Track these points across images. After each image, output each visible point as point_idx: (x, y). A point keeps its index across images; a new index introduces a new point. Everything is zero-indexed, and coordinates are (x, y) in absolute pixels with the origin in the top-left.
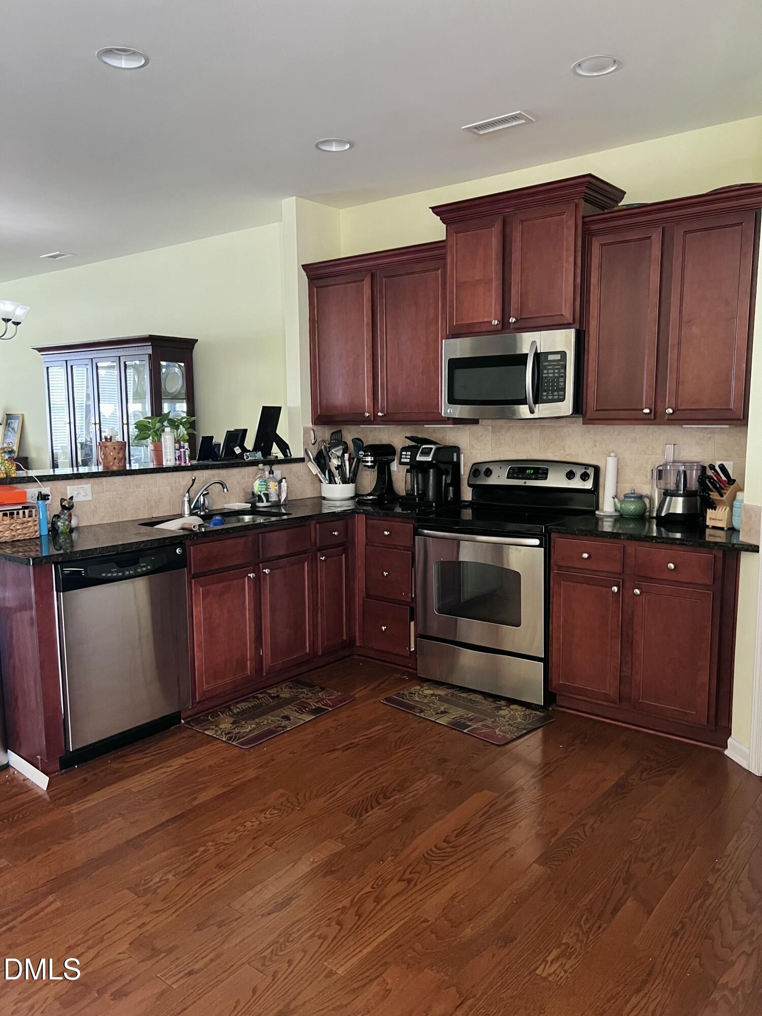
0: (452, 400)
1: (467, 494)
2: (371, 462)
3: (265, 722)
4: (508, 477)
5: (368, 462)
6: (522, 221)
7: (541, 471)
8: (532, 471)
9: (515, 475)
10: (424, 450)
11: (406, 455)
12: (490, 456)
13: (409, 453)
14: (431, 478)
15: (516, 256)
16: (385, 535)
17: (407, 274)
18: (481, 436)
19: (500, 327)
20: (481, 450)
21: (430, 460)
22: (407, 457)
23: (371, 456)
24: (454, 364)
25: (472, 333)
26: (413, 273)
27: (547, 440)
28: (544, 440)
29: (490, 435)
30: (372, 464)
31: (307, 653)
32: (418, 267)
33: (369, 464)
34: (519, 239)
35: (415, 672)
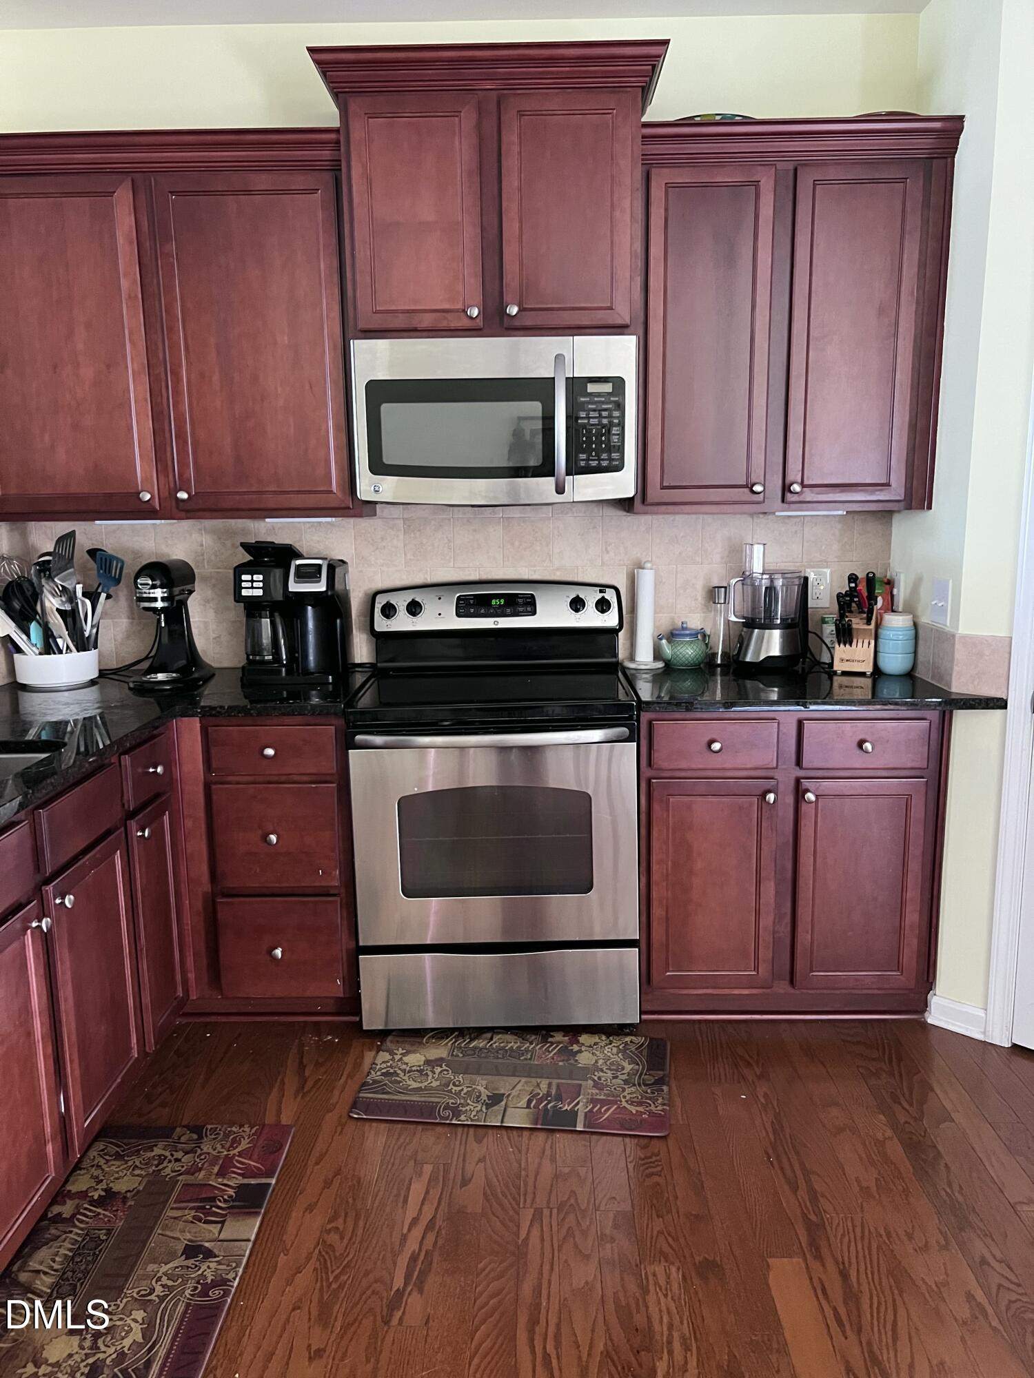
0: (378, 467)
1: (362, 650)
2: (163, 599)
3: (159, 1290)
4: (458, 615)
5: (155, 599)
6: (521, 114)
7: (520, 601)
8: (502, 601)
9: (472, 610)
10: (303, 570)
11: (252, 581)
12: (404, 577)
13: (261, 577)
14: (311, 625)
15: (511, 182)
16: (267, 757)
17: (235, 193)
18: (382, 539)
19: (480, 323)
20: (382, 565)
21: (324, 589)
22: (255, 585)
23: (162, 587)
24: (380, 392)
25: (415, 330)
26: (248, 192)
27: (517, 544)
28: (513, 544)
29: (401, 537)
30: (166, 604)
31: (137, 1059)
32: (262, 181)
33: (159, 604)
34: (516, 149)
35: (357, 1019)
